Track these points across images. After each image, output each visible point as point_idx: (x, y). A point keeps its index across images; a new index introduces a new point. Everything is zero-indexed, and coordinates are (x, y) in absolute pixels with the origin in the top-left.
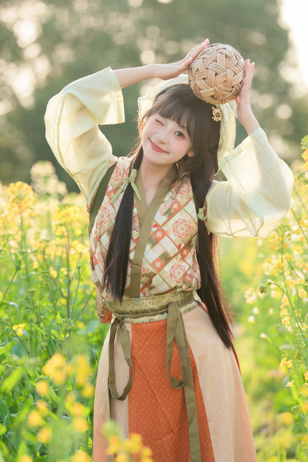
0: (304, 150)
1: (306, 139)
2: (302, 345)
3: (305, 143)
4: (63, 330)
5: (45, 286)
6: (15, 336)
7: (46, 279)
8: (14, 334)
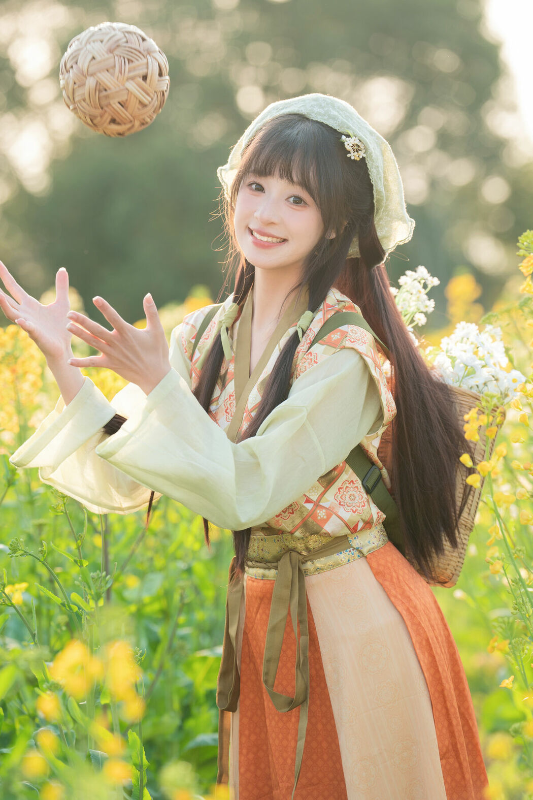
0: (524, 257)
1: (527, 237)
2: (527, 612)
3: (525, 243)
4: (93, 593)
5: (62, 514)
6: (10, 604)
7: (63, 500)
8: (7, 602)
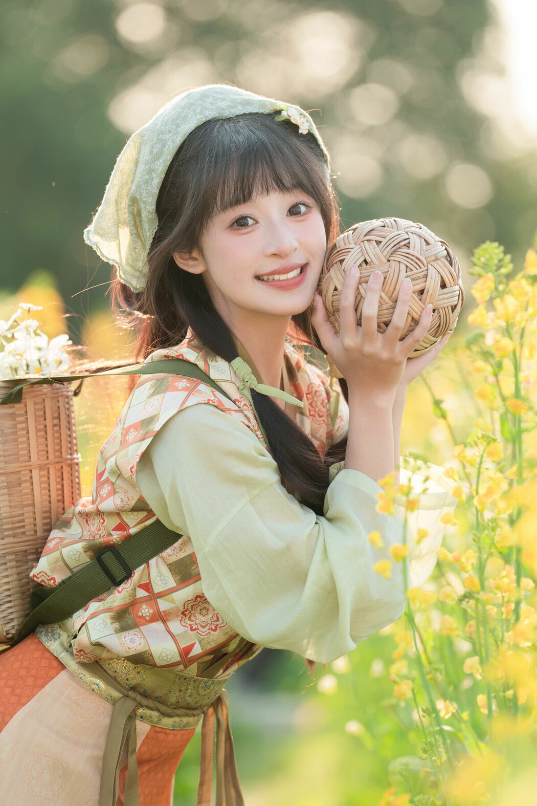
2: (440, 757)
